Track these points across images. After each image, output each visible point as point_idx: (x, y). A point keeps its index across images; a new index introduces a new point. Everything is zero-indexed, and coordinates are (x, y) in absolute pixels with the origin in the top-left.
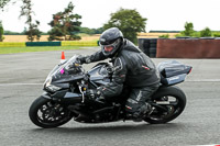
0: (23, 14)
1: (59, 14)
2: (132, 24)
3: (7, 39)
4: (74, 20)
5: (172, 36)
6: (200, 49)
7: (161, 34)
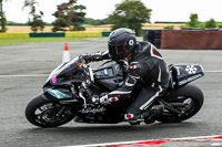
0: (27, 4)
1: (64, 4)
2: (137, 15)
3: (10, 30)
4: (78, 11)
5: (177, 27)
6: (205, 40)
7: (166, 25)
